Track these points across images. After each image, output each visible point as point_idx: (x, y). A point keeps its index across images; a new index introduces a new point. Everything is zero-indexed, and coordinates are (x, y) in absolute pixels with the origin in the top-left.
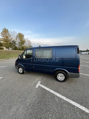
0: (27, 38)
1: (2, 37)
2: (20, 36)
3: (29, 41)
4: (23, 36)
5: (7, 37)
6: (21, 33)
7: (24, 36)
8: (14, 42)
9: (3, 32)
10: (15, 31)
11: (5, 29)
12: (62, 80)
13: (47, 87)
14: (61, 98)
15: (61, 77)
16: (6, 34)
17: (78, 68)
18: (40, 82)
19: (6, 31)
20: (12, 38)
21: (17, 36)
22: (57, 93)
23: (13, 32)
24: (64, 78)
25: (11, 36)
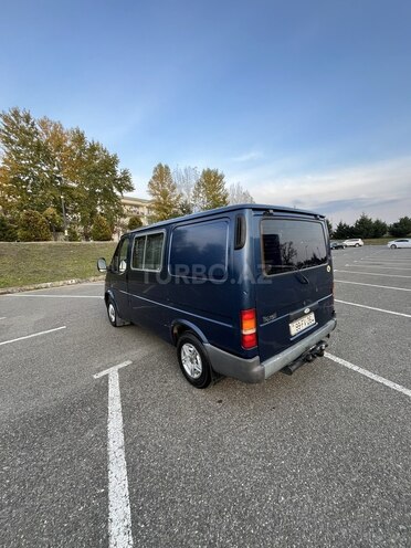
0: (238, 184)
1: (150, 198)
2: (208, 182)
4: (221, 177)
5: (165, 195)
6: (211, 169)
7: (224, 180)
8: (186, 209)
9: (154, 178)
10: (193, 167)
11: (160, 165)
12: (196, 376)
13: (121, 388)
14: (106, 439)
15: (191, 360)
16: (163, 184)
17: (240, 327)
18: (129, 362)
19: (162, 174)
20: (182, 195)
21: (199, 185)
22: (124, 416)
23: (185, 170)
24: (199, 368)
25: (177, 190)
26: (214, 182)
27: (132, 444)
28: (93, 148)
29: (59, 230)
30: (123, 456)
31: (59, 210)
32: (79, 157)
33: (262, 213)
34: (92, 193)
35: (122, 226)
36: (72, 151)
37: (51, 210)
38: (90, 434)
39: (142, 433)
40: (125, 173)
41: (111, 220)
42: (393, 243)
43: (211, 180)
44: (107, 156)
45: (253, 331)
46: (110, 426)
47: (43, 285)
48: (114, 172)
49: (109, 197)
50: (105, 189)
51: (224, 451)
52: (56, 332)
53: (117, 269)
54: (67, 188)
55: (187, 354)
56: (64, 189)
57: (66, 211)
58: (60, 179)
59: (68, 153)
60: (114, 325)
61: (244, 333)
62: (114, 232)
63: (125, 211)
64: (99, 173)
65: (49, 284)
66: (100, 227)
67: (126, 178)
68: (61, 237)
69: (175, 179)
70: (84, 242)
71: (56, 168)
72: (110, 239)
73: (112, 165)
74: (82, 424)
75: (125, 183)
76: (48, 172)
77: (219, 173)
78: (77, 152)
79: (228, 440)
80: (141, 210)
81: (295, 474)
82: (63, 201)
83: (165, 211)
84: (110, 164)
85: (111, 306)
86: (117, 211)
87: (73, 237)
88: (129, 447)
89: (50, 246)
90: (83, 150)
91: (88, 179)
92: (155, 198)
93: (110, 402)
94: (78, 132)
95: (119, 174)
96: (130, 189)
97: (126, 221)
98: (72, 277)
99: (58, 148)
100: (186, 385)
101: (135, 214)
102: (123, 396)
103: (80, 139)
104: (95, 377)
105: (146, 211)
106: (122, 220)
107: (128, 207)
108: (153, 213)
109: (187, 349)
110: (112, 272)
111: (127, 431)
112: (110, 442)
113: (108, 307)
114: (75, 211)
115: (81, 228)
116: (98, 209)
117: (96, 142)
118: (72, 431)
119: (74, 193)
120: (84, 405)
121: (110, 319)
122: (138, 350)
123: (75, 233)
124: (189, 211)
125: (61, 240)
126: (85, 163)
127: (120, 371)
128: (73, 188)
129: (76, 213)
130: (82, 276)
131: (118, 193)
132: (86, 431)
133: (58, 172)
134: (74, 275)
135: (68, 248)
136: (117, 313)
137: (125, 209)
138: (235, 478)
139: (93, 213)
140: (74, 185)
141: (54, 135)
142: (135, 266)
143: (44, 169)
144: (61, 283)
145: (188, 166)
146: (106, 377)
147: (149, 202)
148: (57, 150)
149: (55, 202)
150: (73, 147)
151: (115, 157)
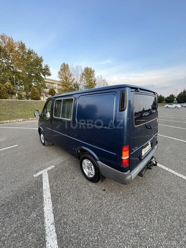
0: (101, 75)
1: (59, 80)
2: (87, 73)
3: (104, 81)
4: (93, 72)
5: (66, 78)
6: (89, 67)
7: (95, 73)
8: (77, 86)
9: (61, 70)
10: (80, 66)
11: (64, 64)
12: (91, 176)
13: (50, 183)
14: (43, 218)
15: (88, 168)
16: (65, 73)
17: (121, 155)
18: (53, 167)
19: (65, 68)
20: (74, 79)
21: (83, 75)
22: (52, 201)
23: (76, 67)
24: (93, 172)
25: (72, 76)
26: (90, 74)
27: (59, 221)
28: (30, 52)
29: (13, 93)
30: (54, 230)
31: (13, 83)
32: (22, 56)
33: (134, 90)
34: (30, 76)
35: (45, 93)
36: (18, 53)
37: (8, 83)
38: (34, 215)
39: (64, 213)
40: (46, 66)
41: (39, 89)
42: (167, 105)
43: (88, 73)
44: (37, 57)
45: (128, 157)
46: (45, 208)
47: (5, 122)
48: (41, 65)
49: (39, 78)
50: (36, 74)
51: (111, 223)
52: (12, 148)
53: (45, 116)
54: (16, 72)
55: (86, 164)
56: (14, 73)
57: (17, 84)
58: (12, 67)
59: (16, 54)
60: (44, 144)
61: (123, 158)
62: (41, 96)
63: (47, 86)
64: (33, 65)
65: (8, 121)
66: (34, 93)
67: (47, 69)
68: (14, 97)
69: (71, 71)
70: (26, 100)
71: (10, 61)
72: (39, 99)
73: (40, 62)
74: (28, 208)
75: (46, 72)
76: (6, 63)
77: (92, 69)
78: (22, 54)
79: (112, 215)
80: (54, 85)
81: (152, 237)
82: (15, 79)
83: (66, 86)
84: (38, 61)
85: (42, 135)
86: (42, 85)
87: (20, 97)
88: (57, 223)
89: (8, 102)
90: (24, 53)
91: (27, 69)
92: (61, 80)
93: (44, 192)
94: (22, 43)
95: (43, 67)
96: (49, 75)
97: (47, 90)
98: (20, 118)
99: (11, 51)
100: (85, 180)
101: (51, 87)
102: (51, 187)
103: (22, 47)
104: (35, 176)
105: (57, 86)
106: (45, 90)
107: (48, 84)
108: (60, 87)
109: (86, 162)
110: (42, 118)
111: (55, 212)
112: (46, 220)
113: (40, 135)
114: (21, 84)
115: (24, 93)
116: (33, 84)
117: (31, 49)
118: (23, 213)
119: (20, 75)
120: (29, 195)
121: (42, 142)
122: (57, 160)
123: (21, 95)
124: (78, 87)
125: (14, 99)
126: (26, 60)
127: (48, 172)
128: (19, 73)
129: (22, 85)
130: (26, 117)
131: (43, 77)
132: (31, 212)
133: (12, 64)
134: (22, 117)
135: (18, 103)
136: (45, 139)
137: (47, 85)
138: (120, 242)
139: (31, 86)
140: (20, 71)
141: (9, 44)
142: (56, 116)
143: (4, 61)
144: (15, 121)
145: (78, 65)
146: (41, 176)
147: (59, 81)
148: (11, 52)
149: (10, 79)
150: (19, 51)
151: (41, 58)
